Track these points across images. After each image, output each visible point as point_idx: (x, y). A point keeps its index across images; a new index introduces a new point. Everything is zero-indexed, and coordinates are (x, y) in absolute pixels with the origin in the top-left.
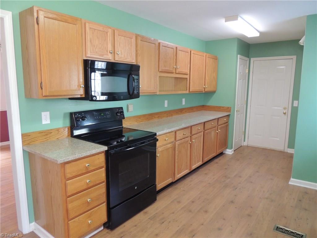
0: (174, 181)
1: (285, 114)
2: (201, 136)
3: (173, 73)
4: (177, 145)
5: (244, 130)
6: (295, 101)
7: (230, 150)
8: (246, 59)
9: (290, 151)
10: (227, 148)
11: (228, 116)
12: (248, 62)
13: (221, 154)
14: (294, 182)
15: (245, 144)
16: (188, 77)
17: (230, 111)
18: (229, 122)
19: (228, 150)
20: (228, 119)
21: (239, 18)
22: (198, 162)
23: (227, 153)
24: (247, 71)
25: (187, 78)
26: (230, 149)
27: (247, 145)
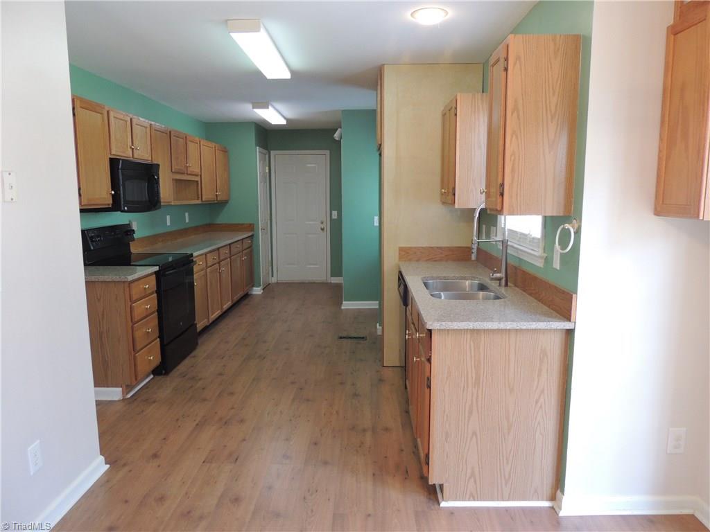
0: (208, 324)
1: (323, 229)
2: (228, 264)
3: (183, 173)
4: (208, 274)
5: (270, 259)
6: (333, 212)
7: (259, 289)
8: (265, 151)
9: (335, 280)
10: (253, 286)
11: (252, 236)
12: (267, 156)
13: (247, 296)
14: (347, 305)
15: (274, 280)
16: (198, 179)
17: (252, 230)
18: (254, 246)
19: (255, 288)
20: (252, 241)
21: (270, 107)
22: (228, 301)
23: (254, 293)
24: (267, 171)
25: (197, 181)
26: (257, 287)
27: (276, 281)
